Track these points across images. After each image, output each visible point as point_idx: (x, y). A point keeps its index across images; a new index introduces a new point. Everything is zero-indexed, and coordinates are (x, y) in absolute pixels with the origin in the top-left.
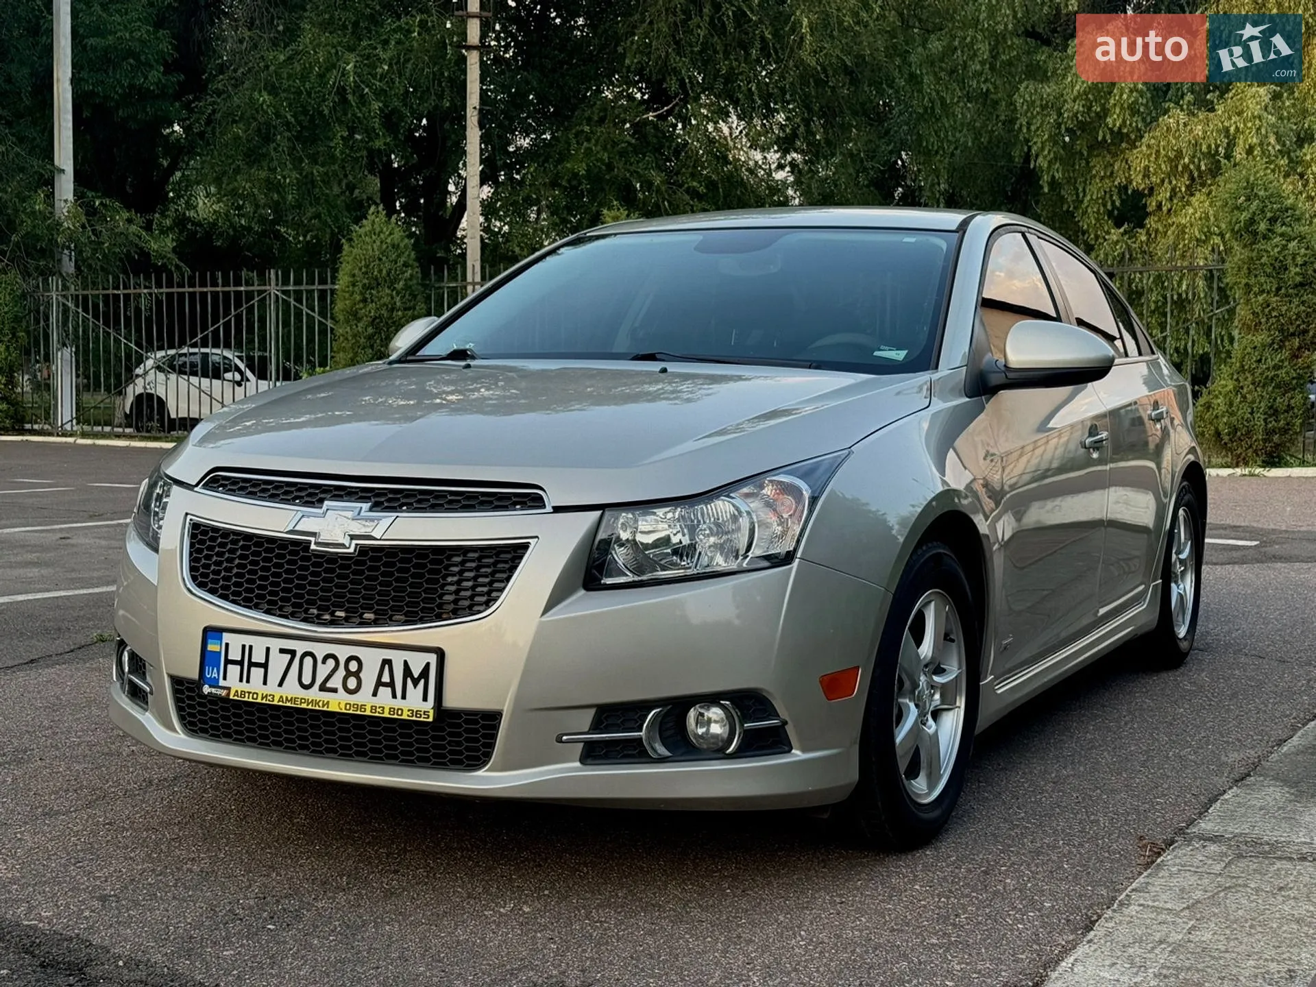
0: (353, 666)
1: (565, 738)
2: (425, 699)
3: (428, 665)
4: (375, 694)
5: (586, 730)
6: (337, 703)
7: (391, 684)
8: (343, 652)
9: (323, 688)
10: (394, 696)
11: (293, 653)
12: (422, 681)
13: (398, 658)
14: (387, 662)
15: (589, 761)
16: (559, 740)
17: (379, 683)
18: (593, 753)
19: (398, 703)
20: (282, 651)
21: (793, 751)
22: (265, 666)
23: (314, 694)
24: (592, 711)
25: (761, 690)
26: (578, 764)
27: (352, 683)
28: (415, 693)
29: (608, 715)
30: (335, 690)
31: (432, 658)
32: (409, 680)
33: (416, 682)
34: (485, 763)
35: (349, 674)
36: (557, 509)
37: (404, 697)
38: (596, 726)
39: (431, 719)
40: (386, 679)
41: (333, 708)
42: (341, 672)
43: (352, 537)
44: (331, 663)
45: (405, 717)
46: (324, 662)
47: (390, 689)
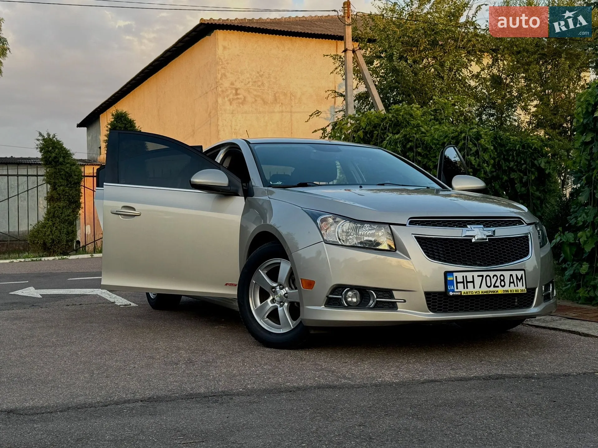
0: (502, 278)
2: (523, 286)
3: (522, 274)
4: (509, 286)
6: (500, 290)
7: (513, 282)
8: (498, 274)
9: (494, 286)
10: (515, 286)
11: (482, 276)
12: (521, 280)
14: (511, 275)
17: (510, 283)
19: (516, 288)
20: (478, 276)
22: (473, 282)
23: (492, 289)
27: (503, 283)
28: (520, 284)
29: (545, 287)
30: (498, 287)
31: (523, 272)
32: (518, 281)
34: (532, 305)
35: (501, 281)
36: (528, 224)
37: (517, 286)
39: (526, 292)
40: (512, 281)
41: (500, 292)
42: (499, 280)
43: (487, 236)
44: (495, 278)
45: (519, 292)
46: (493, 278)
47: (513, 284)
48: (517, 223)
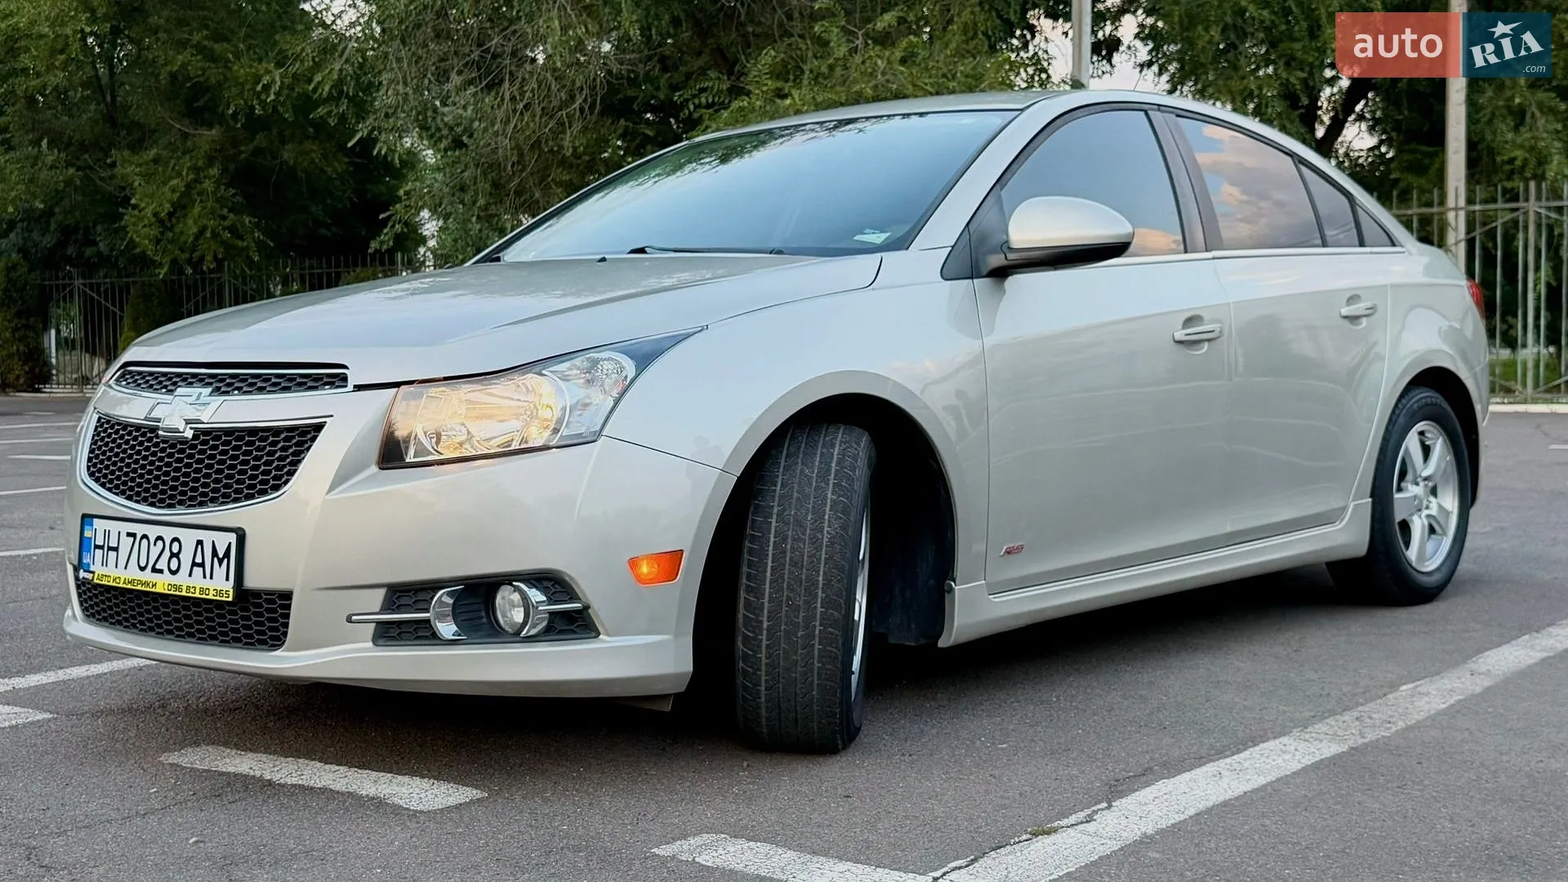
0: (175, 549)
1: (354, 618)
2: (227, 579)
3: (230, 543)
4: (190, 575)
5: (377, 610)
6: (162, 584)
7: (202, 565)
8: (168, 533)
9: (154, 570)
10: (205, 577)
11: (133, 535)
12: (226, 560)
13: (207, 537)
14: (200, 543)
15: (381, 642)
16: (349, 620)
17: (194, 564)
18: (387, 633)
19: (206, 583)
20: (129, 534)
21: (601, 636)
22: (116, 549)
23: (148, 576)
24: (382, 592)
25: (559, 571)
26: (370, 644)
27: (174, 564)
28: (220, 572)
29: (402, 594)
30: (161, 571)
31: (232, 538)
32: (216, 559)
33: (220, 562)
34: (280, 646)
35: (173, 555)
36: (359, 388)
37: (211, 578)
38: (388, 606)
39: (230, 599)
40: (199, 559)
41: (159, 589)
42: (167, 554)
43: (188, 422)
44: (160, 543)
45: (210, 597)
46: (155, 545)
47: (201, 569)
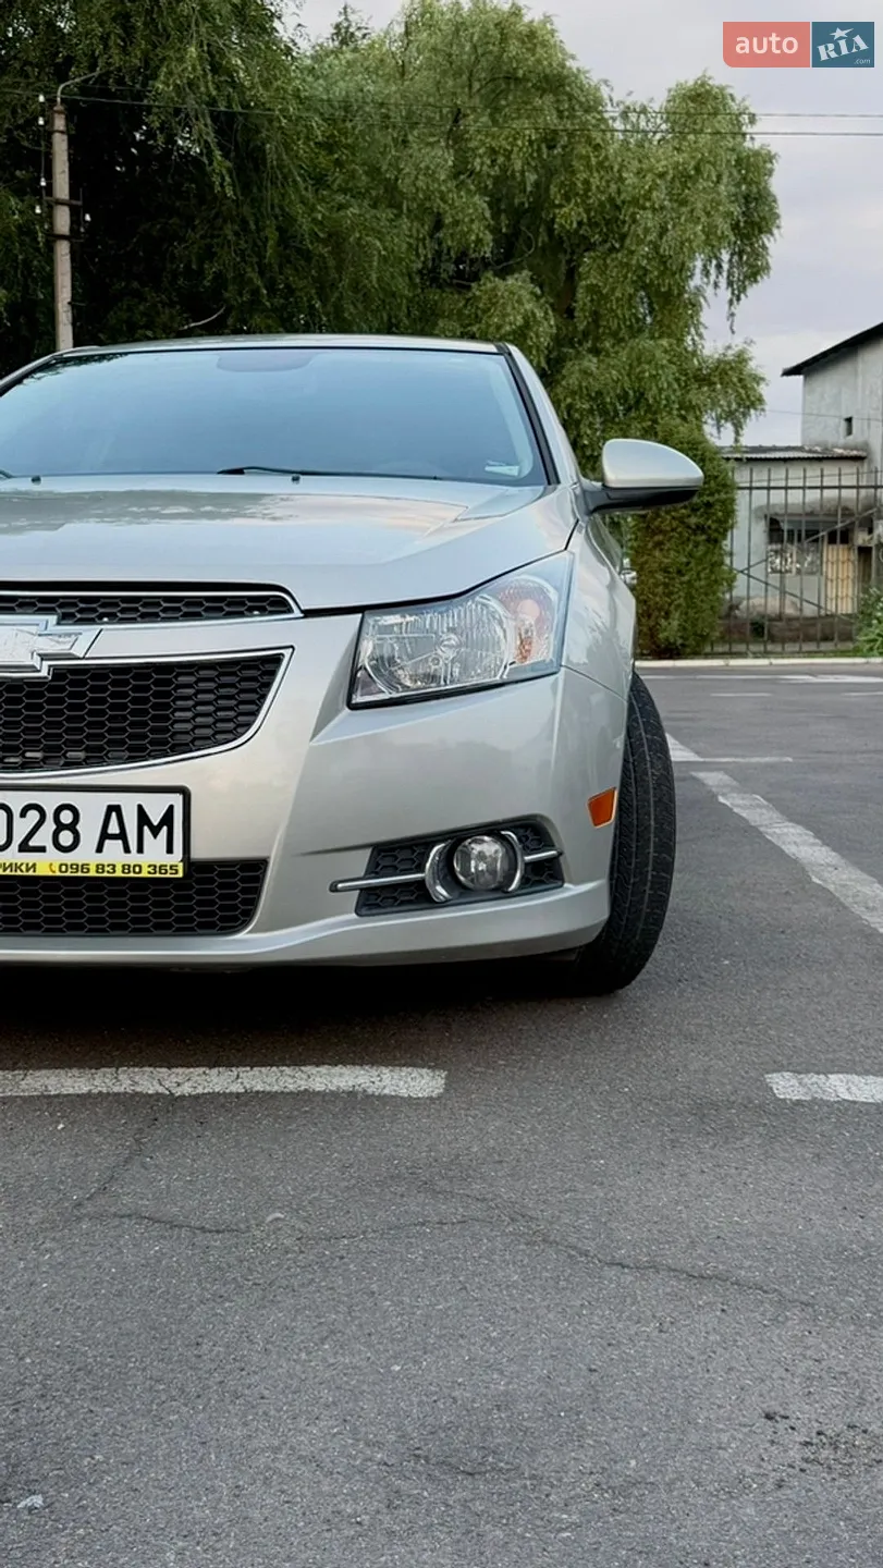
0: (66, 817)
1: (340, 885)
2: (170, 850)
3: (171, 807)
4: (99, 849)
5: (362, 874)
6: (48, 864)
7: (122, 836)
8: (50, 801)
9: (24, 847)
10: (127, 850)
12: (165, 828)
13: (128, 804)
14: (114, 809)
15: (364, 911)
16: (334, 889)
17: (105, 835)
18: (372, 901)
19: (133, 858)
21: (566, 885)
23: (12, 856)
24: (368, 852)
26: (354, 916)
27: (66, 838)
28: (155, 847)
29: (386, 854)
30: (42, 849)
31: (177, 800)
32: (146, 828)
33: (155, 831)
34: (245, 924)
35: (61, 827)
36: (308, 614)
37: (140, 850)
38: (374, 869)
39: (180, 875)
40: (114, 828)
41: (43, 871)
42: (50, 826)
43: (43, 657)
44: (33, 815)
45: (144, 874)
46: (23, 815)
47: (120, 842)
48: (251, 609)
